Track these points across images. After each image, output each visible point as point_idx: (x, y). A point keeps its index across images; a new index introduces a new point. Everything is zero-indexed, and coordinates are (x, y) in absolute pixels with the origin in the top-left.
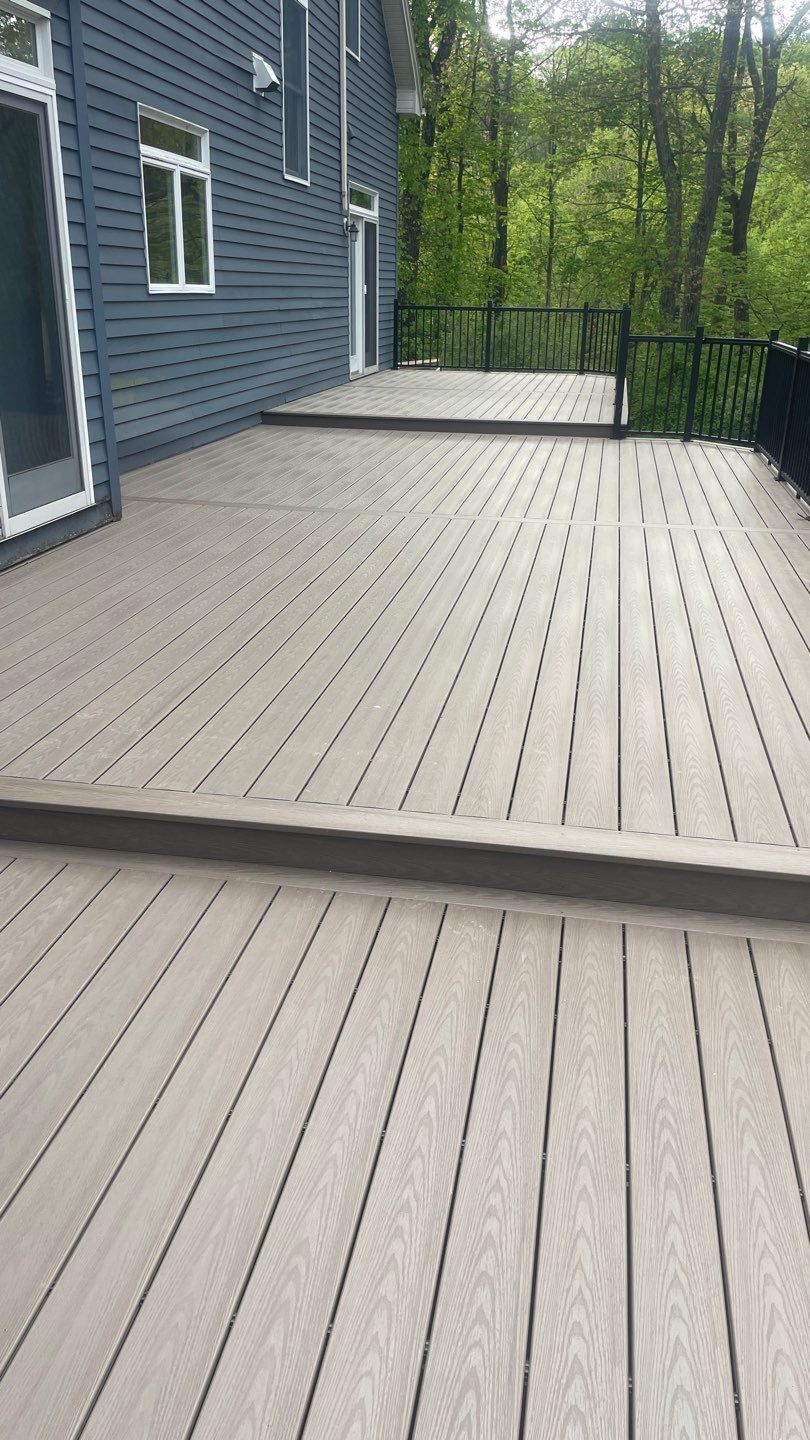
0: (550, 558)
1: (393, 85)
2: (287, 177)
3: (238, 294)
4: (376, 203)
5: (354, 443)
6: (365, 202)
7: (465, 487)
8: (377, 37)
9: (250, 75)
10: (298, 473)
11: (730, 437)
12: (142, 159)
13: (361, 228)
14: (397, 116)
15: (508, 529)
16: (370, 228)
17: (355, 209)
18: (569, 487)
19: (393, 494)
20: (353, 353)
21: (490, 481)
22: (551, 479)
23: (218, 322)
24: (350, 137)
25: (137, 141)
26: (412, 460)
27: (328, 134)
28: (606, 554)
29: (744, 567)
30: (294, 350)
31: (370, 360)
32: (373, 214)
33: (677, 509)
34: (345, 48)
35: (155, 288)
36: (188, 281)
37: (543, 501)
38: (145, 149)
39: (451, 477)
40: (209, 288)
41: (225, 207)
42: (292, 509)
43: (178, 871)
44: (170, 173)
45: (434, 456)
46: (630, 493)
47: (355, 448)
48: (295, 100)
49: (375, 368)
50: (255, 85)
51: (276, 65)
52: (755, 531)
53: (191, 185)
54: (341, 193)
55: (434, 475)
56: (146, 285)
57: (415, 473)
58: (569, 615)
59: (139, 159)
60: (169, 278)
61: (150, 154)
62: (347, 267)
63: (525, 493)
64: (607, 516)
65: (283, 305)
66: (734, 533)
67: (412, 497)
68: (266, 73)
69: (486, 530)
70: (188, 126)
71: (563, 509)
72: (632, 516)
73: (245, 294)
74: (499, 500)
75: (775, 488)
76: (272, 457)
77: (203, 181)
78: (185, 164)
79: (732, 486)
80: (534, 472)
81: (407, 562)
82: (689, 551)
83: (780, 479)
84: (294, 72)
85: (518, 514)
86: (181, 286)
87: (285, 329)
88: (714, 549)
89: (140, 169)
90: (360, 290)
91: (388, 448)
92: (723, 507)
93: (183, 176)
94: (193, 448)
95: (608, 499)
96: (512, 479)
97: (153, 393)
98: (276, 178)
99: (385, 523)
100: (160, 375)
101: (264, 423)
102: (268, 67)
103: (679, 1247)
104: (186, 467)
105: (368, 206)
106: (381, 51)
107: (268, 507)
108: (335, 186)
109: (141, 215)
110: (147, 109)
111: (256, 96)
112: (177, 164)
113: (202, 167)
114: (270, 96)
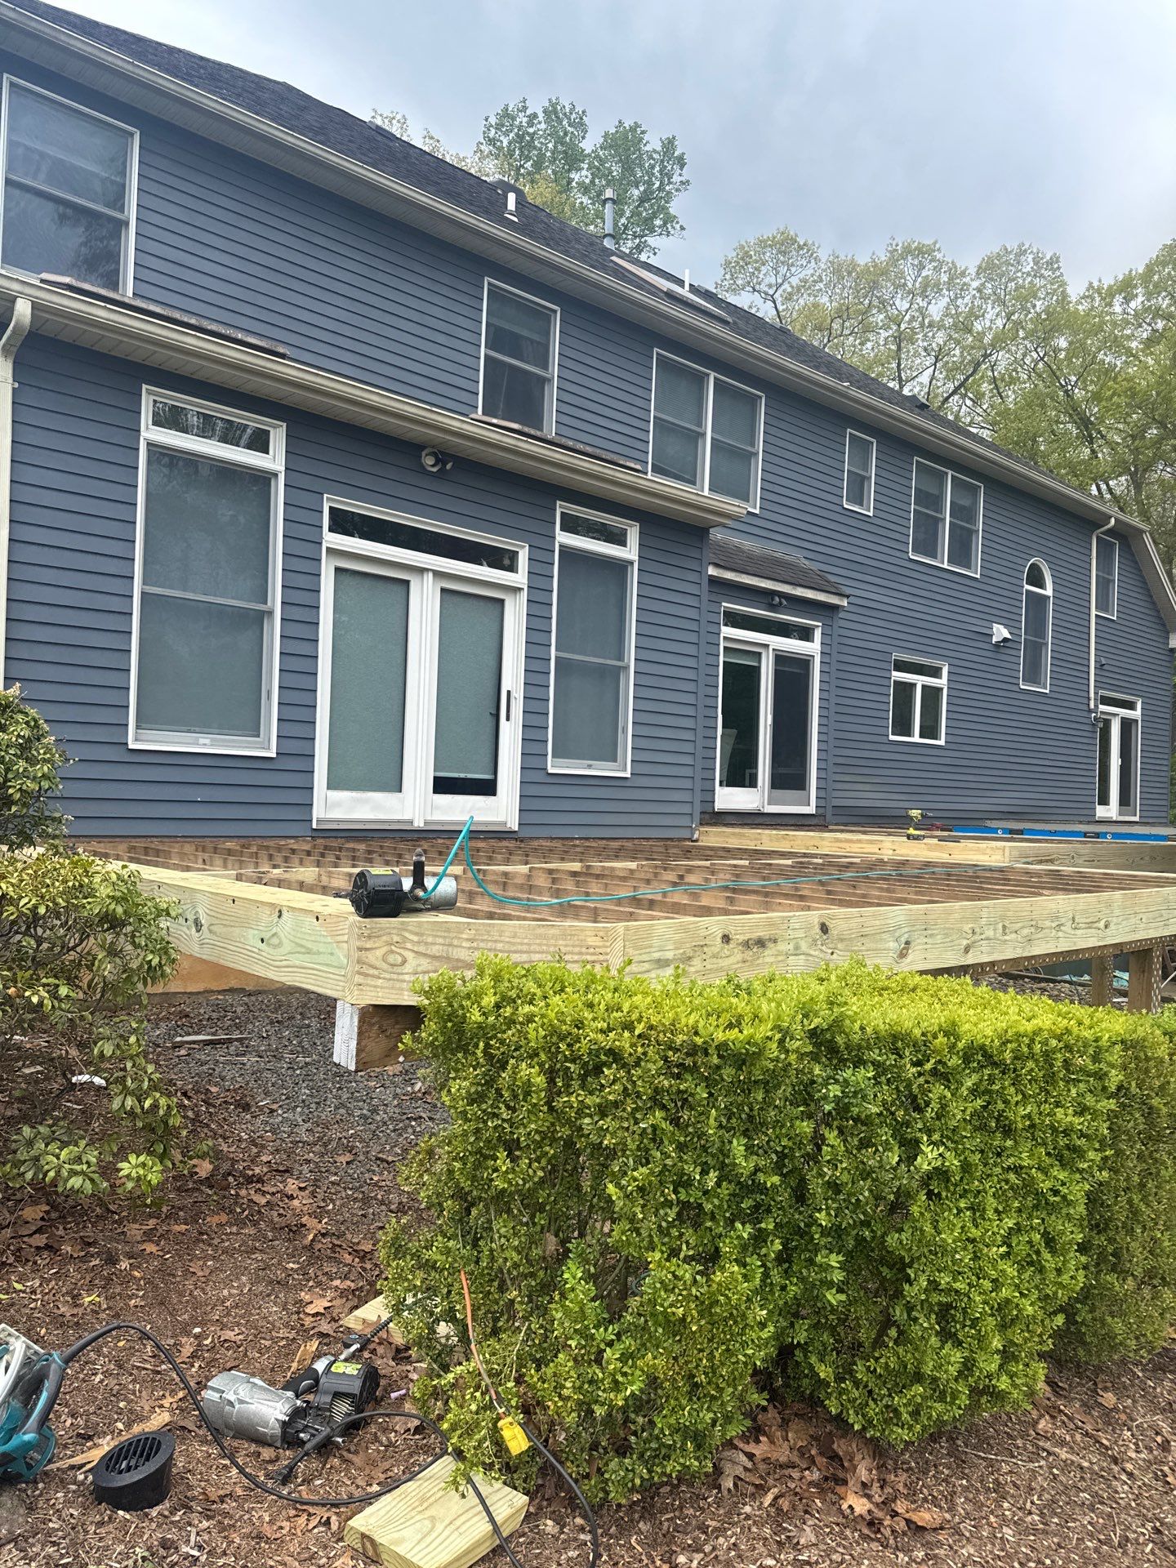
1: (1165, 630)
2: (1024, 687)
3: (965, 748)
4: (1139, 706)
6: (1124, 705)
9: (991, 636)
12: (894, 678)
13: (1117, 721)
14: (1170, 650)
16: (1127, 725)
17: (1102, 708)
23: (947, 761)
24: (1100, 667)
25: (889, 670)
27: (1071, 666)
31: (1130, 812)
32: (1133, 713)
34: (1094, 612)
35: (892, 738)
36: (921, 736)
38: (895, 673)
40: (942, 742)
41: (959, 701)
44: (915, 685)
48: (1036, 645)
49: (1135, 818)
50: (994, 640)
51: (1015, 628)
53: (931, 694)
54: (1089, 699)
56: (887, 736)
59: (890, 678)
60: (907, 734)
61: (898, 676)
62: (1094, 744)
70: (932, 663)
73: (972, 749)
77: (941, 689)
78: (928, 681)
84: (1035, 631)
86: (915, 739)
89: (890, 681)
90: (1114, 762)
93: (923, 686)
98: (1015, 688)
102: (1005, 631)
108: (1083, 695)
110: (898, 655)
111: (997, 645)
112: (920, 680)
113: (942, 682)
114: (1007, 644)
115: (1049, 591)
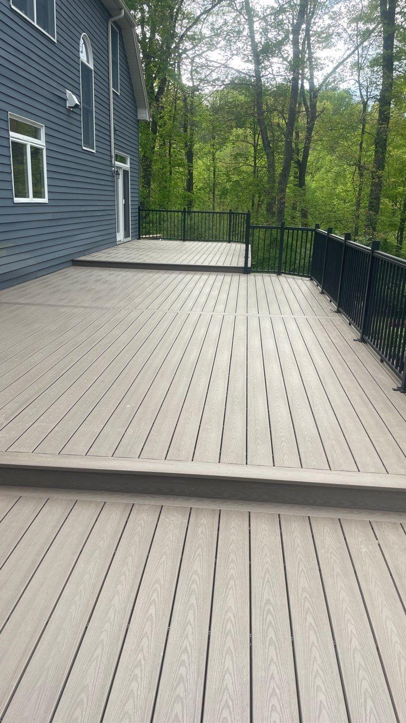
0: (214, 331)
1: (135, 105)
2: (84, 148)
3: (59, 203)
4: (128, 161)
5: (118, 275)
6: (123, 160)
7: (174, 296)
8: (127, 84)
9: (65, 100)
10: (91, 290)
11: (299, 273)
12: (11, 138)
13: (121, 173)
14: (138, 121)
15: (194, 317)
16: (126, 173)
17: (118, 164)
18: (223, 296)
19: (138, 300)
20: (118, 232)
21: (185, 294)
22: (215, 293)
23: (50, 217)
24: (115, 130)
25: (8, 130)
26: (147, 283)
27: (104, 128)
28: (241, 329)
29: (306, 335)
30: (89, 230)
31: (127, 235)
32: (127, 166)
33: (274, 307)
34: (112, 89)
35: (17, 200)
36: (35, 196)
37: (211, 303)
38: (12, 134)
39: (167, 292)
40: (45, 200)
41: (53, 161)
42: (87, 308)
43: (23, 494)
44: (25, 145)
45: (158, 282)
46: (252, 300)
47: (119, 278)
48: (88, 113)
49: (129, 239)
50: (68, 105)
51: (78, 96)
52: (310, 317)
53: (36, 152)
54: (111, 156)
55: (158, 291)
56: (13, 199)
57: (149, 290)
58: (223, 359)
59: (9, 138)
60: (25, 195)
61: (15, 136)
62: (114, 191)
63: (202, 300)
64: (241, 311)
65: (83, 209)
66: (301, 319)
67: (147, 301)
68: (73, 100)
69: (184, 317)
70: (34, 123)
71: (220, 307)
72: (253, 311)
73: (64, 203)
74: (190, 303)
75: (320, 297)
76: (77, 282)
77: (42, 150)
78: (33, 142)
79: (300, 296)
80: (207, 290)
81: (144, 333)
82: (280, 328)
83: (322, 293)
84: (87, 99)
85: (199, 310)
86: (31, 199)
87: (84, 220)
88: (292, 327)
89: (9, 143)
90: (121, 202)
91: (136, 278)
92: (296, 307)
93: (31, 147)
94: (37, 278)
95: (242, 303)
96: (196, 293)
97: (17, 250)
98: (78, 148)
99: (134, 315)
100: (20, 242)
101: (73, 265)
102: (74, 97)
103: (276, 675)
104: (33, 287)
105: (125, 162)
106: (130, 91)
107: (75, 307)
108: (109, 154)
109: (10, 165)
110: (13, 115)
111: (68, 110)
112: (28, 141)
113: (41, 143)
114: (75, 110)
115: (91, 66)
